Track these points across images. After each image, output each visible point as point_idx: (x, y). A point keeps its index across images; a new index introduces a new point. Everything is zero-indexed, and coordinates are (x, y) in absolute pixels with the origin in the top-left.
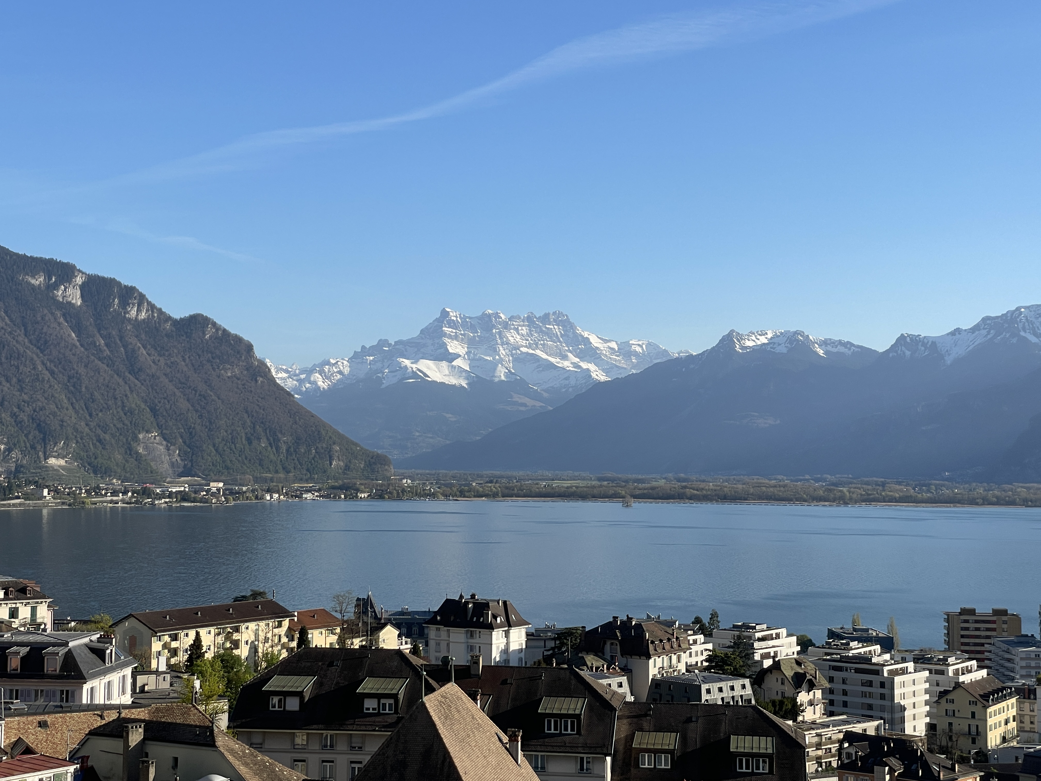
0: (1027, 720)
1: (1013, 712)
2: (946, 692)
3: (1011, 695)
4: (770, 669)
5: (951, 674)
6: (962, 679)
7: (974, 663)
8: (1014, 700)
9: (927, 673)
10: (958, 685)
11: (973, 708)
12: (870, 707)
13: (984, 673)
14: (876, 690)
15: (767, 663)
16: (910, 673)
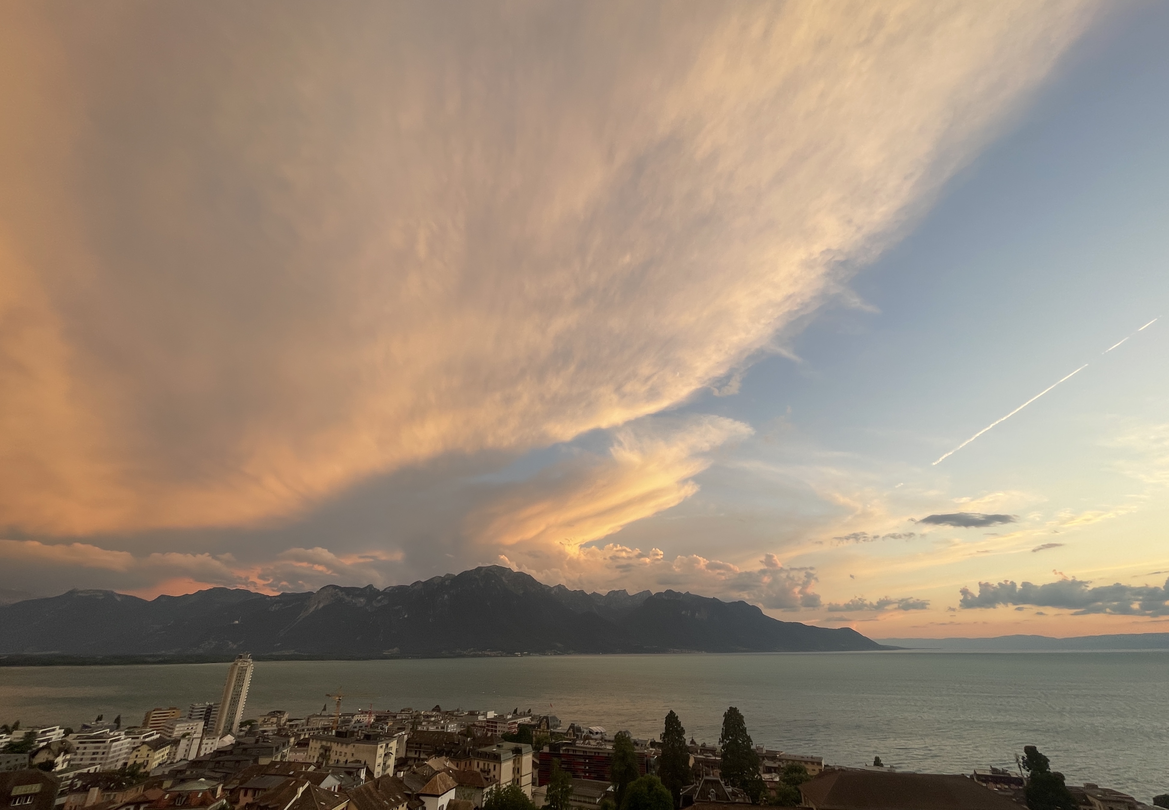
0: (173, 754)
1: (167, 751)
2: (138, 747)
3: (168, 745)
4: (44, 748)
5: (142, 738)
6: (147, 740)
7: (155, 732)
8: (169, 746)
9: (130, 739)
10: (144, 743)
11: (149, 752)
12: (95, 759)
13: (158, 735)
14: (100, 751)
15: (42, 745)
16: (122, 740)
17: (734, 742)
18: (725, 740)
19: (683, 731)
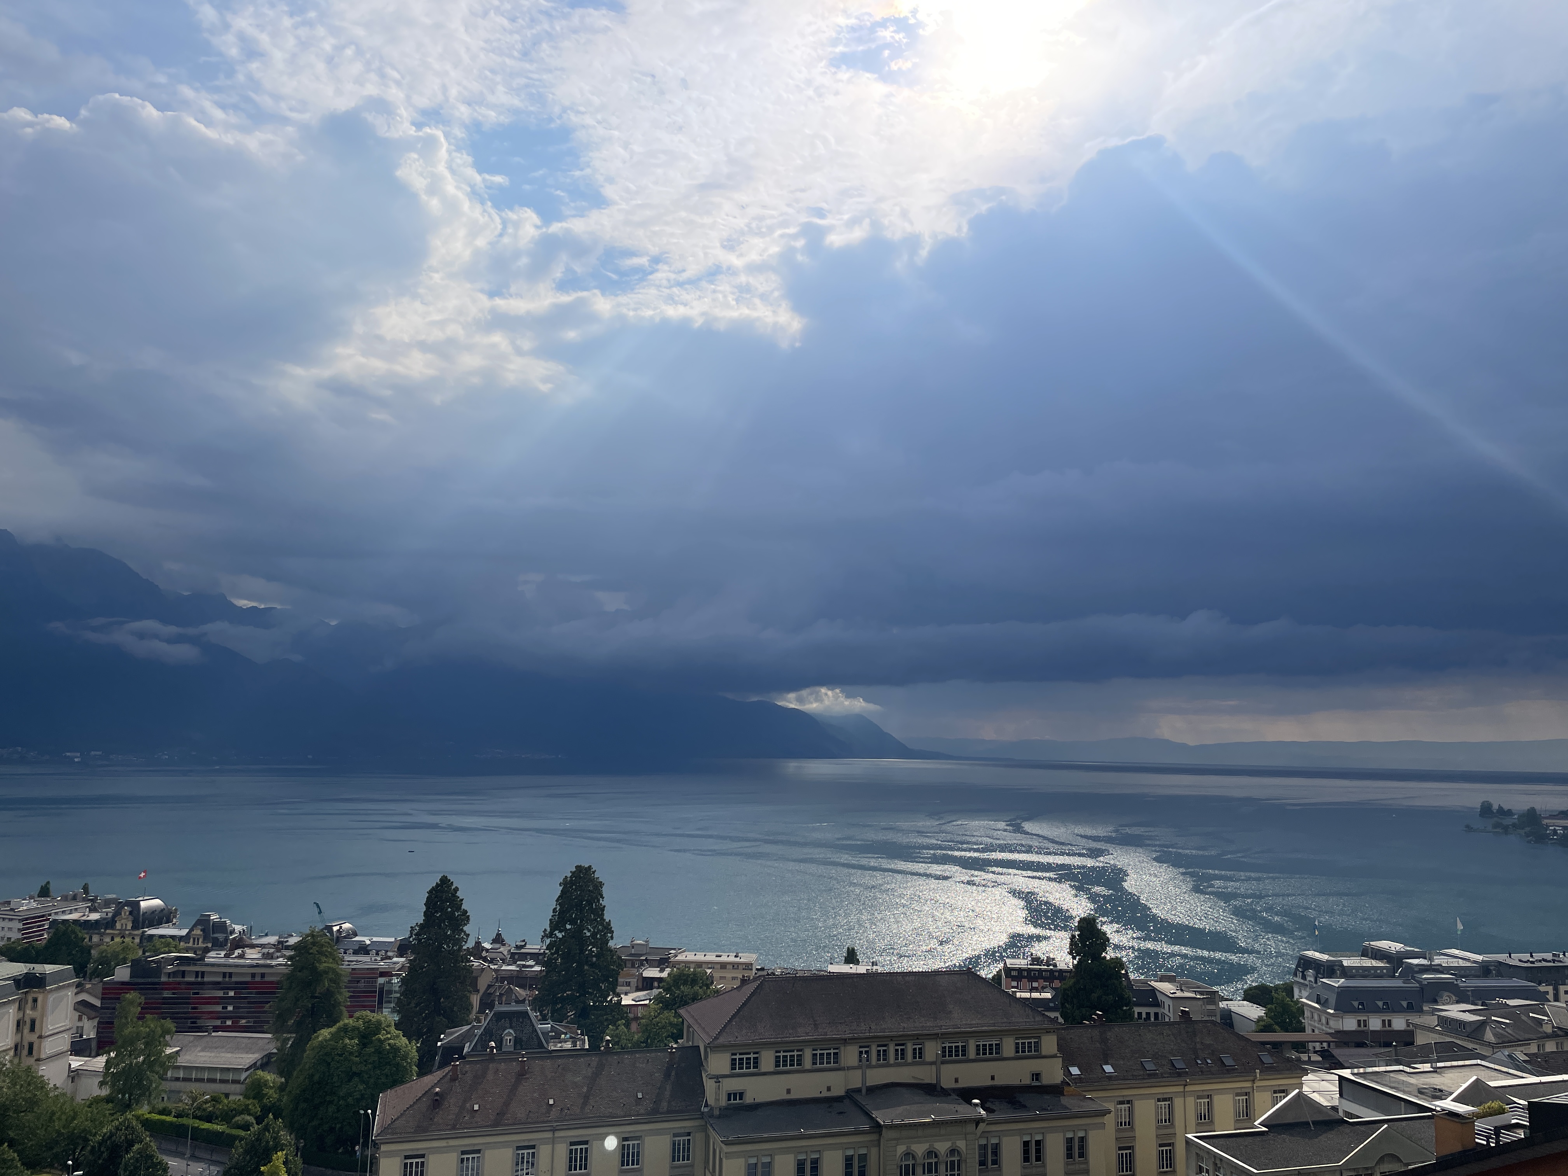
17: (576, 936)
18: (556, 932)
19: (465, 918)
